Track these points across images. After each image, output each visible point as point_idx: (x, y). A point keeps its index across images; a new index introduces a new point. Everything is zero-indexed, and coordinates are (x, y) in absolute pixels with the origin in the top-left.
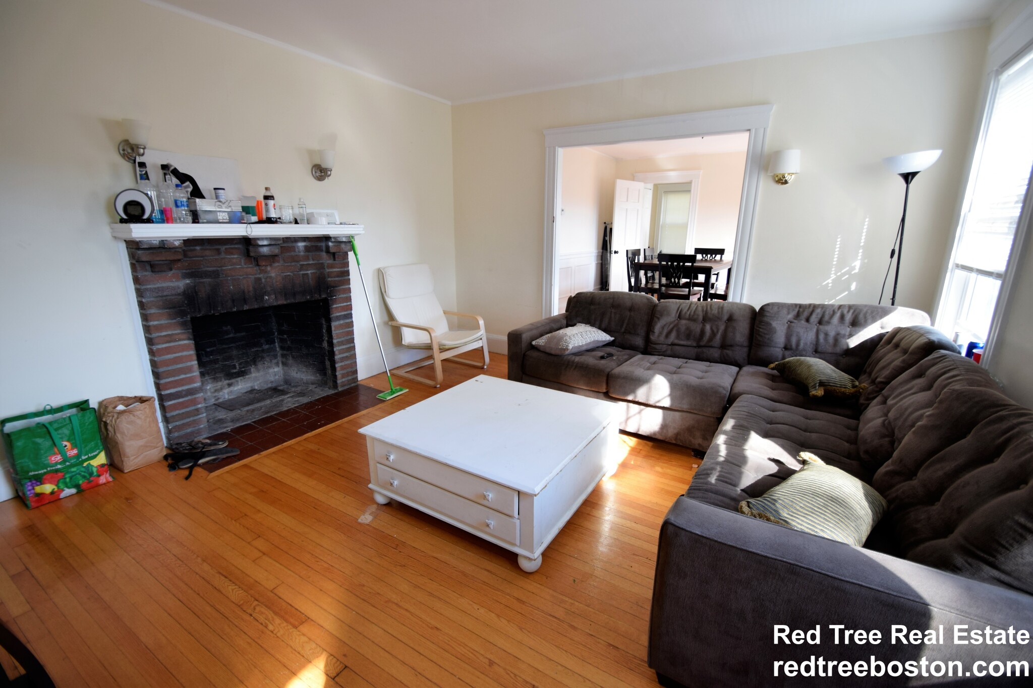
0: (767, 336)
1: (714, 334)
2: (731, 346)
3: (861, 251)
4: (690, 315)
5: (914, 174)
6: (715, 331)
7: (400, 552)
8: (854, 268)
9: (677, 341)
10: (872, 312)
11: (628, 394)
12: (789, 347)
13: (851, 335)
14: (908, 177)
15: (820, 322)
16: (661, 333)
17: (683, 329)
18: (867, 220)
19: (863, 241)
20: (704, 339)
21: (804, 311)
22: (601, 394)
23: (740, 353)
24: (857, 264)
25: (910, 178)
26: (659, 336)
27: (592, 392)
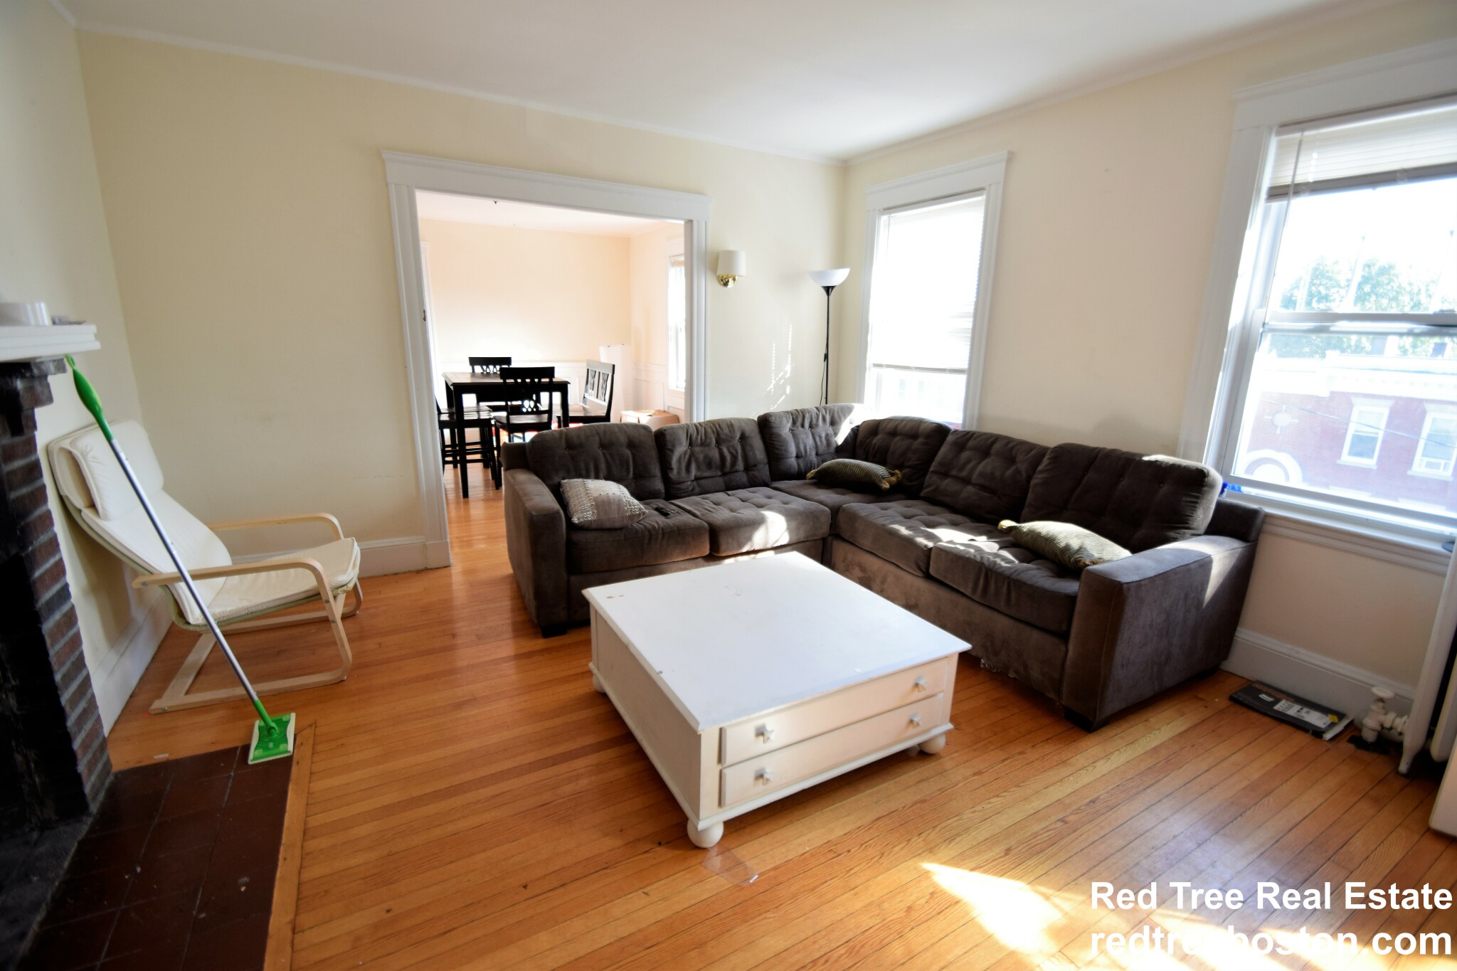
0: (783, 448)
1: (734, 458)
2: (755, 466)
3: (789, 356)
4: (701, 440)
5: (833, 287)
6: (734, 453)
7: (849, 851)
8: (786, 373)
9: (699, 474)
10: (842, 411)
11: (741, 546)
12: (800, 455)
13: (836, 434)
14: (828, 289)
15: (811, 426)
16: (679, 468)
17: (701, 457)
18: (791, 326)
19: (790, 346)
20: (727, 464)
21: (797, 417)
22: (700, 559)
23: (764, 472)
24: (788, 368)
25: (830, 290)
26: (679, 473)
27: (687, 562)
